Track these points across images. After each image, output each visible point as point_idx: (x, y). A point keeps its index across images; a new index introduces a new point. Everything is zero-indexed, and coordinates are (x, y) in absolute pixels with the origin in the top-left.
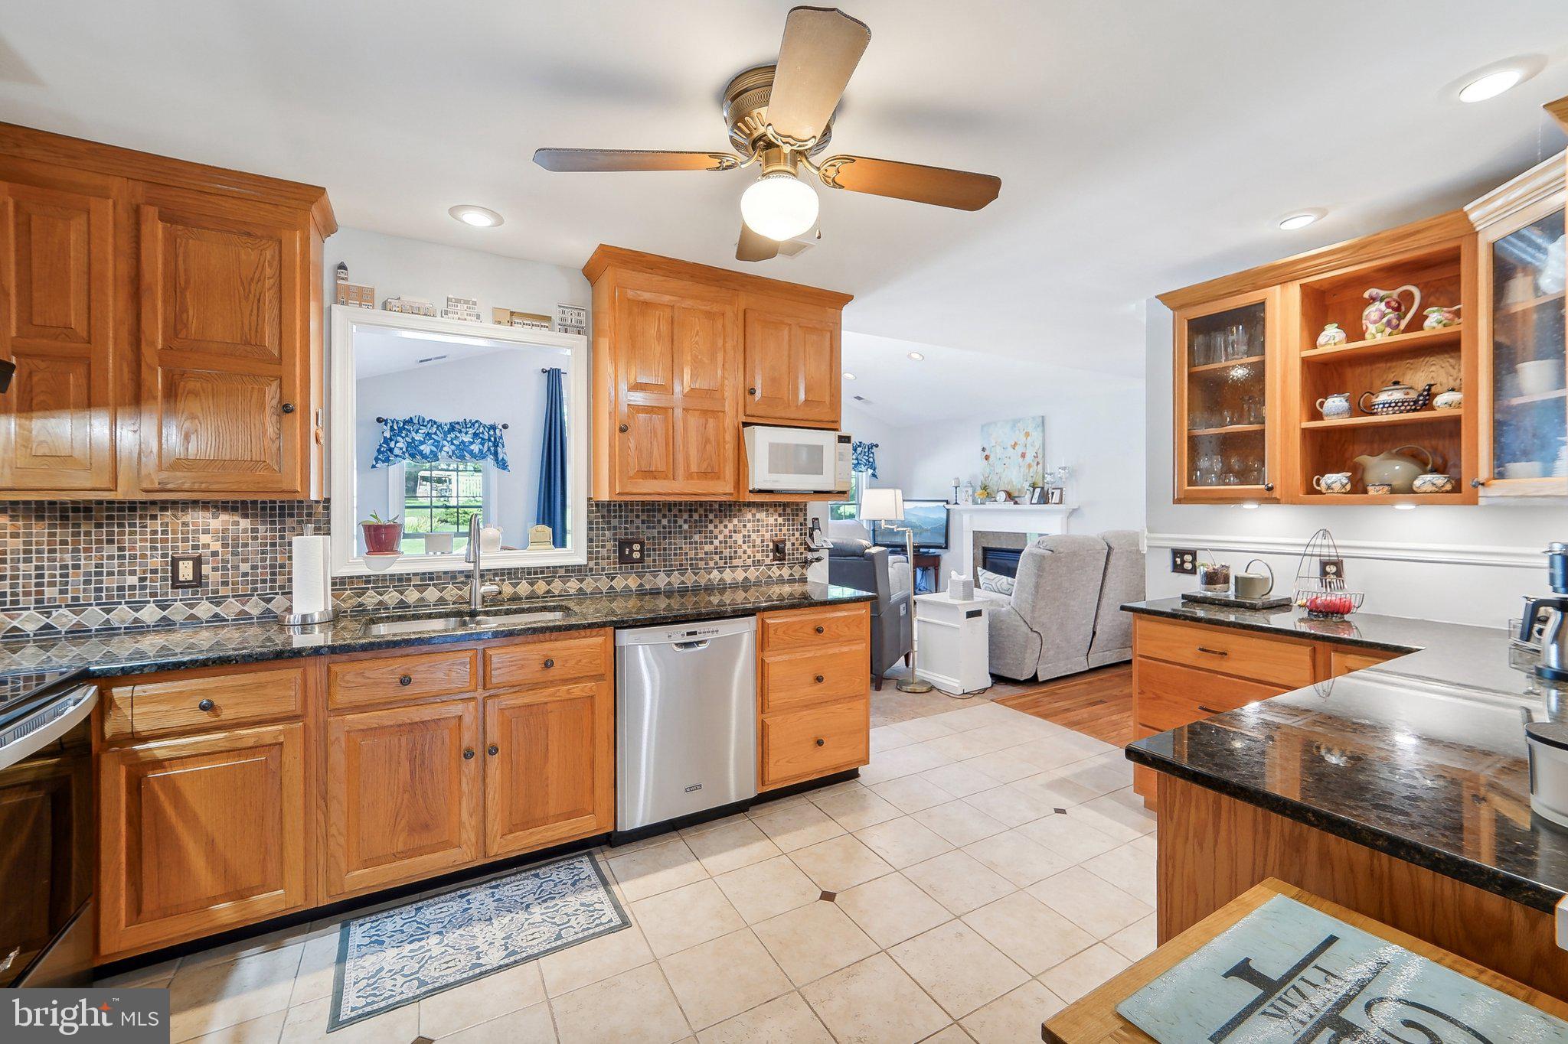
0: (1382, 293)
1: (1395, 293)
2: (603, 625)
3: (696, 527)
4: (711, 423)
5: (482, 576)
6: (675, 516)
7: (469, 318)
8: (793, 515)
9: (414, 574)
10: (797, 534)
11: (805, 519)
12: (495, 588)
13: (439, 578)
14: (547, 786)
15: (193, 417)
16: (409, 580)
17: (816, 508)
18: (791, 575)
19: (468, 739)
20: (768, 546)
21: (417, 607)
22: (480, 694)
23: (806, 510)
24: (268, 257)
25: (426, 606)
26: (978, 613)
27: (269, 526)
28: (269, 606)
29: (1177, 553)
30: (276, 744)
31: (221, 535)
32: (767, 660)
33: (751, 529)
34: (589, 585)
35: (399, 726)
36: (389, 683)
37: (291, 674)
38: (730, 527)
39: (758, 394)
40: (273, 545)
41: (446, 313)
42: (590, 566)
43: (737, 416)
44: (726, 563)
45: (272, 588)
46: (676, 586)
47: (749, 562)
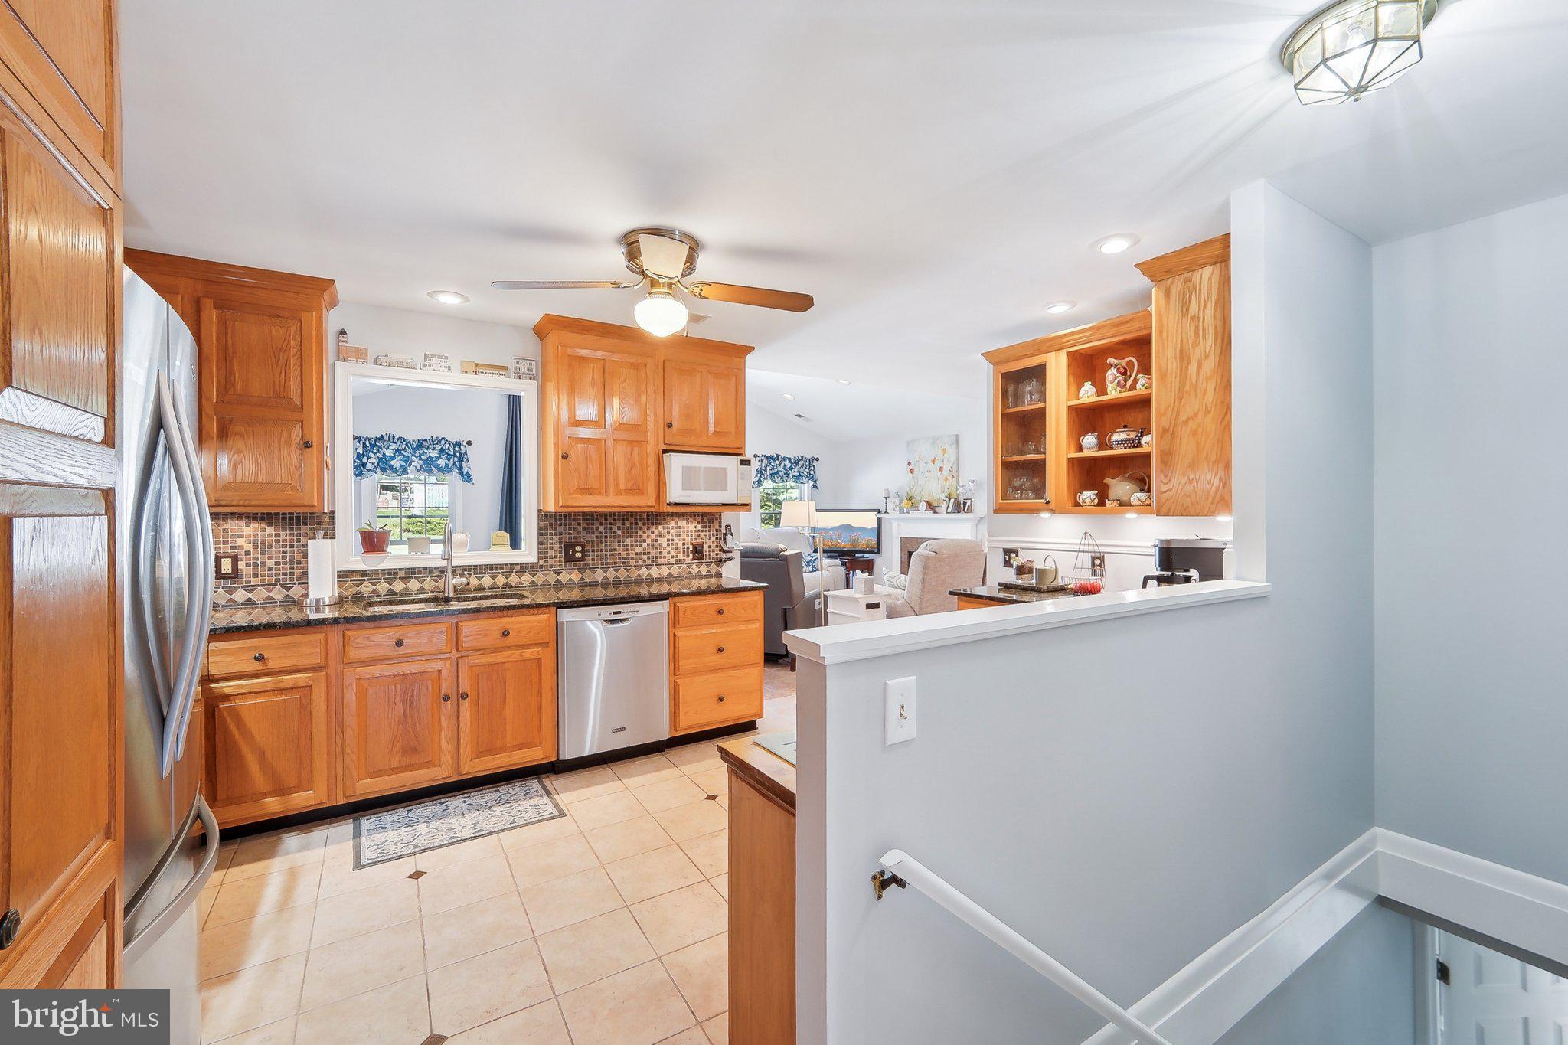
0: (1116, 361)
1: (1124, 362)
2: (548, 605)
3: (628, 532)
4: (636, 450)
5: (454, 571)
6: (610, 524)
7: (441, 369)
8: (709, 523)
9: (400, 569)
10: (713, 538)
11: (720, 526)
12: (464, 580)
13: (420, 572)
14: (505, 724)
15: (239, 452)
16: (397, 573)
17: (727, 517)
18: (708, 572)
19: (446, 687)
20: (688, 548)
21: (403, 594)
22: (454, 655)
23: (720, 519)
24: (292, 333)
25: (409, 594)
26: (877, 605)
27: (288, 532)
28: (289, 593)
29: (1007, 552)
30: (307, 687)
31: (252, 539)
32: (679, 634)
33: (674, 534)
34: (539, 578)
35: (395, 676)
36: (388, 645)
37: (316, 637)
38: (657, 532)
39: (675, 424)
40: (291, 546)
41: (424, 366)
42: (540, 563)
43: (658, 444)
44: (653, 561)
45: (290, 579)
46: (611, 580)
47: (672, 561)
